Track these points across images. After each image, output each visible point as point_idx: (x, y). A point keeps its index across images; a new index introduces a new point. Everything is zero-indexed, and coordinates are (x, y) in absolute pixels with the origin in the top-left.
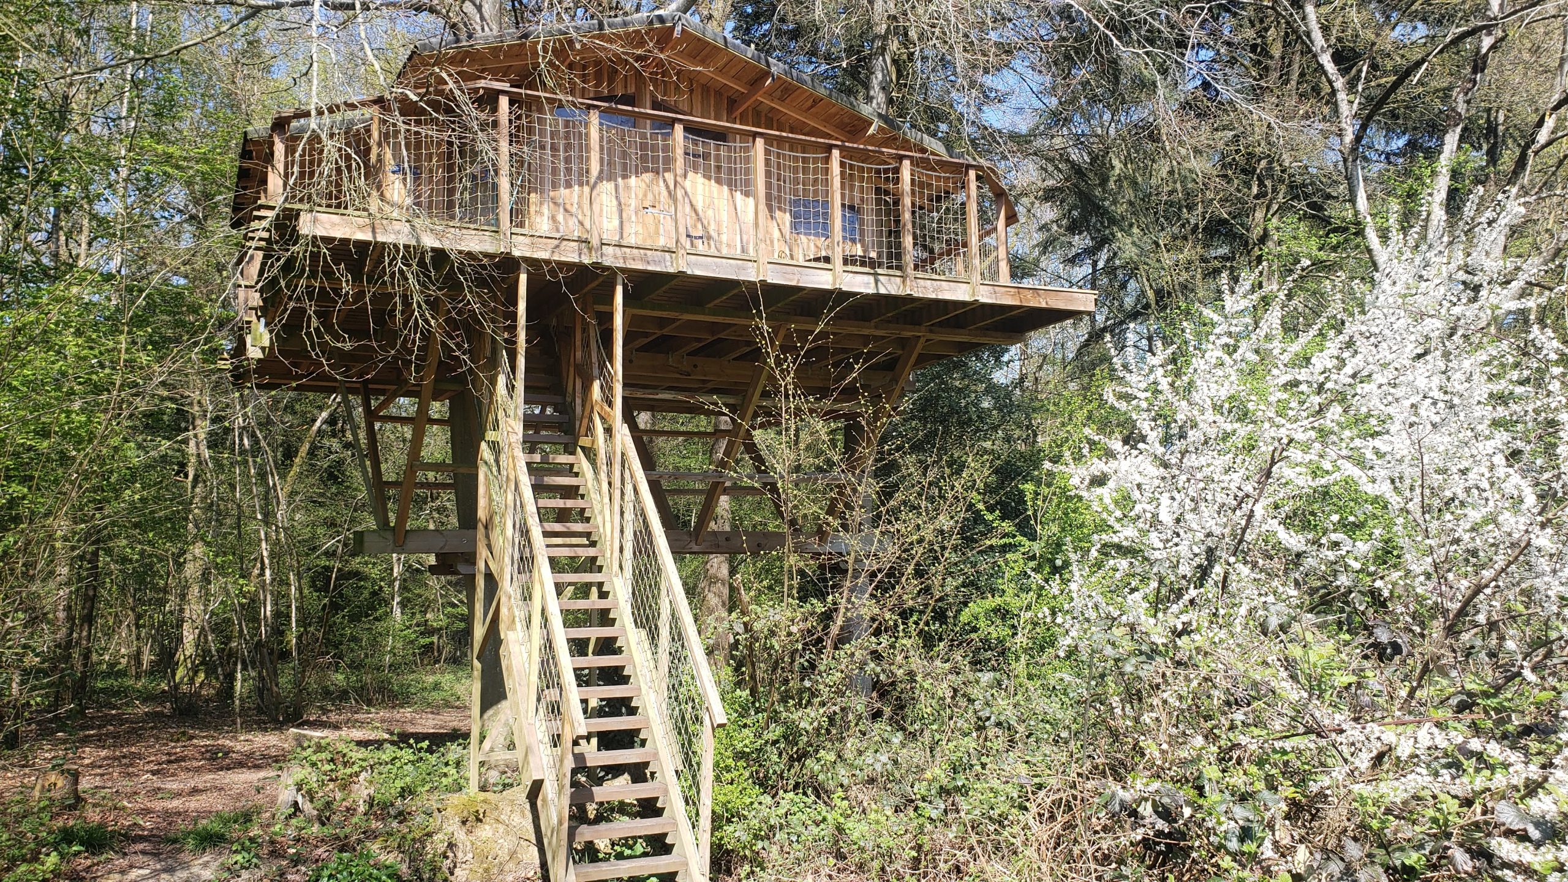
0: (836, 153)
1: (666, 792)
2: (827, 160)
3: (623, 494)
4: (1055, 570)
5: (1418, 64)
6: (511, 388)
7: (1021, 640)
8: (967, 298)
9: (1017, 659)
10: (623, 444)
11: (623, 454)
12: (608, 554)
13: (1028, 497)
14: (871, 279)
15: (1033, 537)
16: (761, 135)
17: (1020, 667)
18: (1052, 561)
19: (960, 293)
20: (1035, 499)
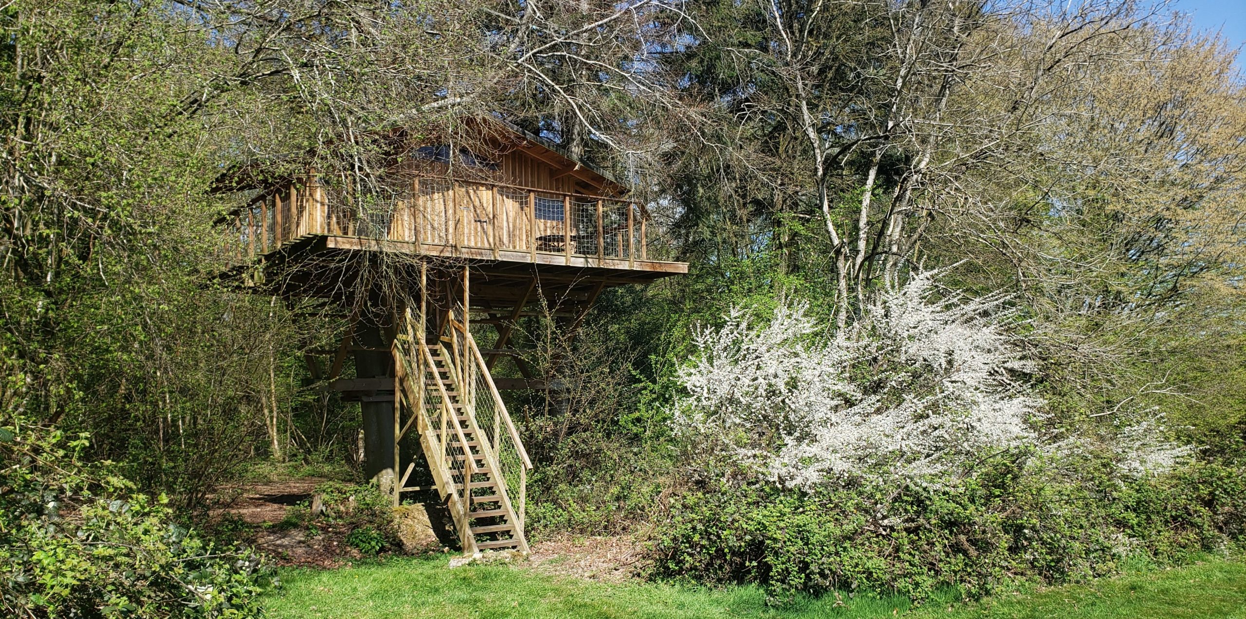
0: (568, 198)
1: (502, 498)
2: (563, 201)
3: (470, 367)
4: (666, 401)
5: (853, 144)
6: (417, 317)
7: (648, 433)
8: (627, 268)
9: (646, 443)
10: (470, 344)
11: (470, 348)
12: (463, 395)
13: (653, 362)
14: (583, 260)
15: (654, 382)
16: (533, 191)
17: (647, 447)
18: (664, 395)
19: (624, 266)
20: (656, 364)
